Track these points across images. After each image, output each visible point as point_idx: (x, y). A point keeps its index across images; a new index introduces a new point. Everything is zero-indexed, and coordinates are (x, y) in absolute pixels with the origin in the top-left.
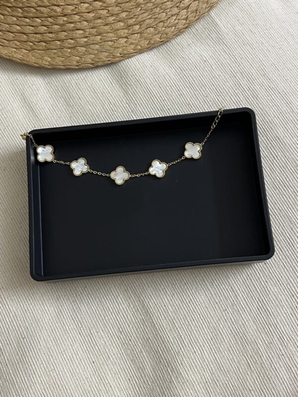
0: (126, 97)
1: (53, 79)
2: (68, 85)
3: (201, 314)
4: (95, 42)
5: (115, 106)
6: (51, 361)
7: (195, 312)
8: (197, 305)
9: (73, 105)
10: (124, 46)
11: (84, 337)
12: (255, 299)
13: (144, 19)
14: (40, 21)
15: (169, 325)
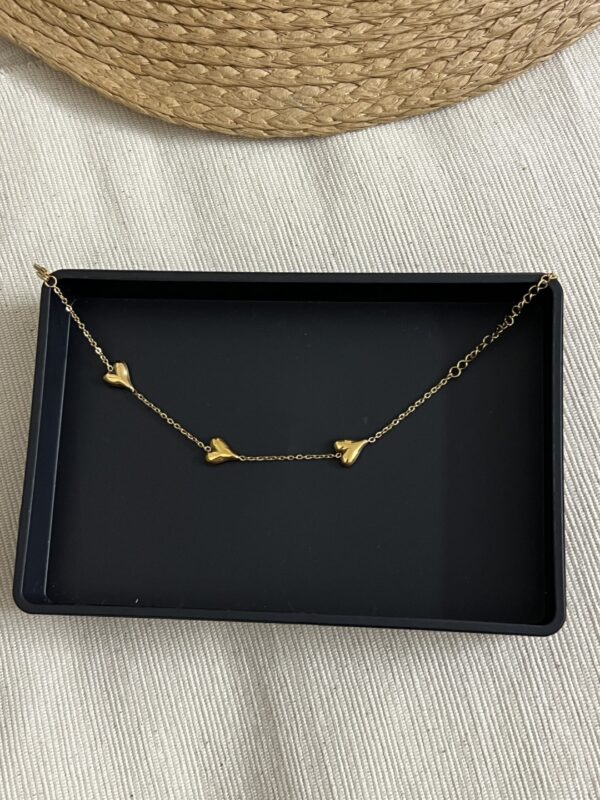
0: (327, 219)
1: (178, 146)
2: (205, 166)
3: (388, 746)
4: (283, 82)
5: (299, 233)
6: (40, 773)
7: (375, 741)
8: (382, 724)
9: (208, 215)
10: (346, 103)
11: (123, 734)
12: (517, 741)
13: (403, 47)
14: (174, 12)
15: (311, 755)
